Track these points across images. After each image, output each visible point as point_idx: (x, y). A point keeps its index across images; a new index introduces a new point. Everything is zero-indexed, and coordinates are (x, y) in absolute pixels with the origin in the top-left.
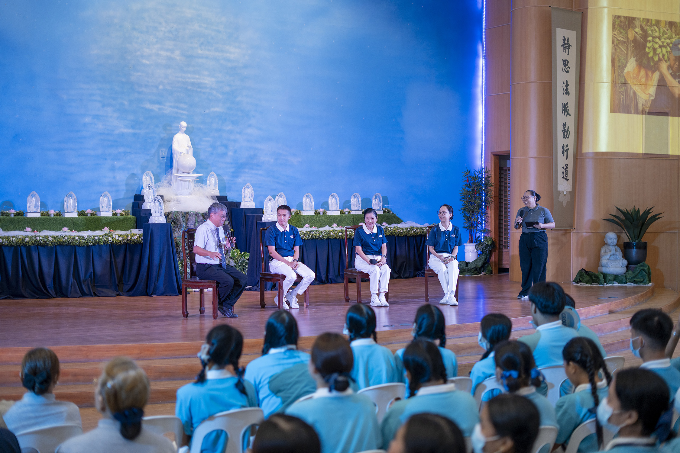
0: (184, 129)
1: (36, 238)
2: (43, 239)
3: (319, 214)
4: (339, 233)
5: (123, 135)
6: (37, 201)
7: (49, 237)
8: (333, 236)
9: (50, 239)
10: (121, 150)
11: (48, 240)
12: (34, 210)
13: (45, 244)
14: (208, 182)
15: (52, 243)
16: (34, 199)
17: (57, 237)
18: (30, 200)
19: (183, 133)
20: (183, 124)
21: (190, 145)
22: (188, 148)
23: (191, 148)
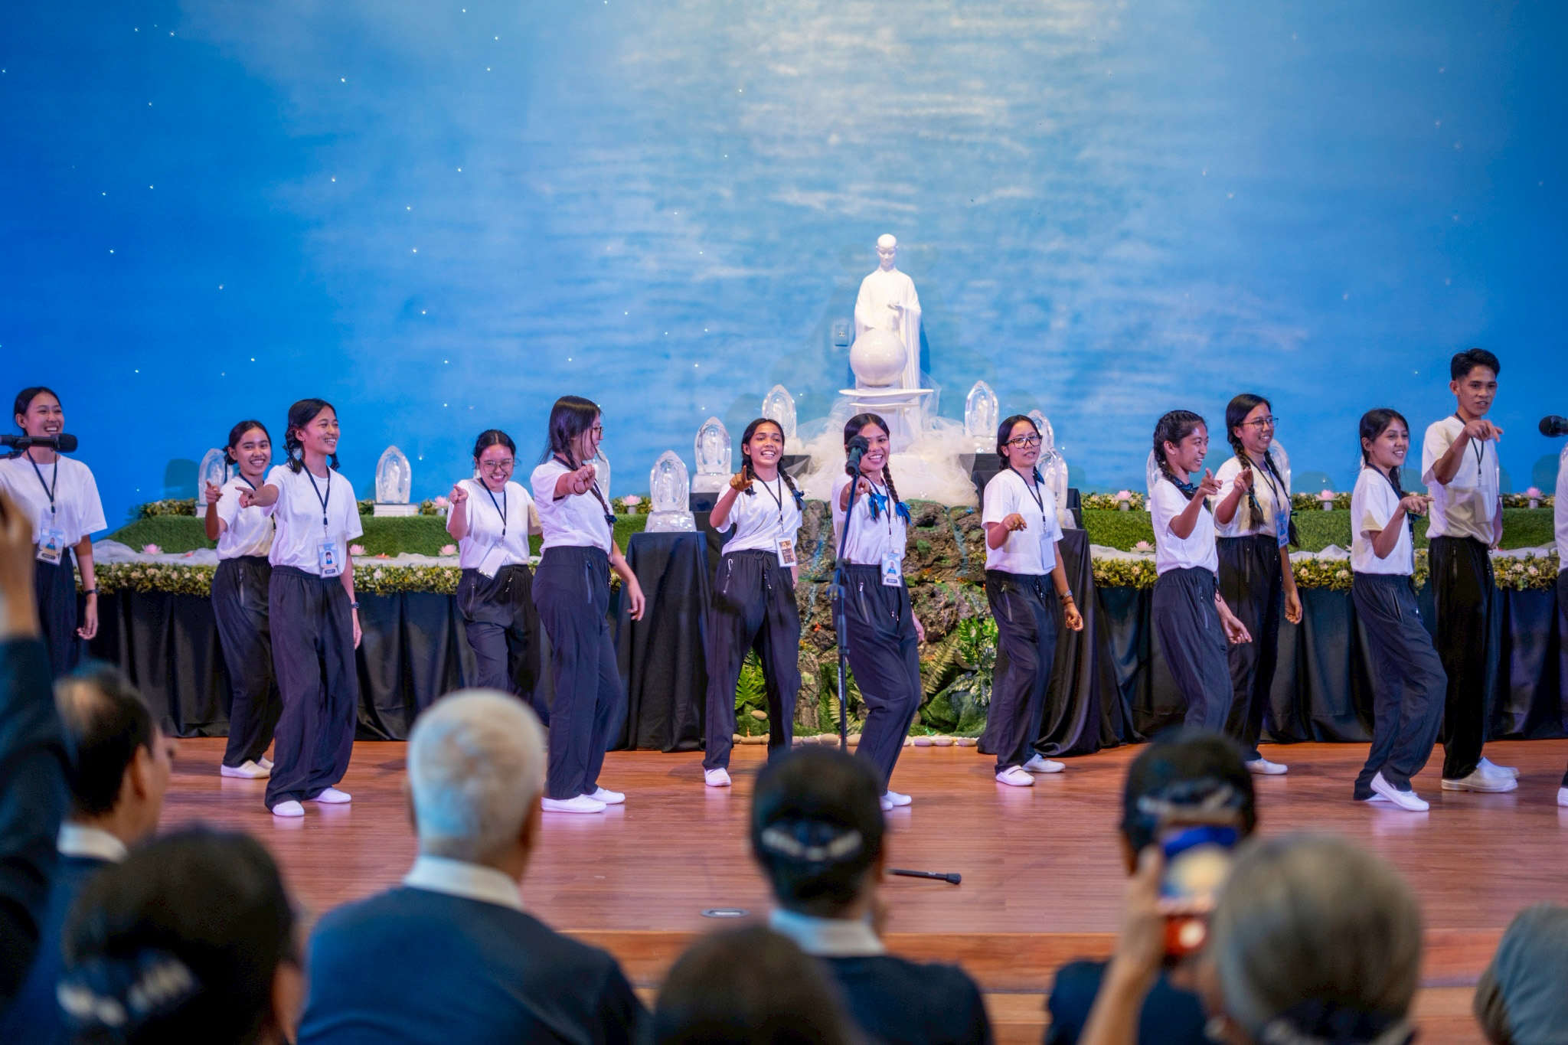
0: (887, 256)
2: (360, 576)
3: (1322, 508)
4: (1335, 571)
6: (403, 474)
7: (374, 571)
8: (1312, 580)
9: (378, 575)
11: (372, 578)
12: (396, 498)
13: (365, 587)
14: (967, 413)
15: (382, 587)
16: (397, 468)
17: (397, 570)
18: (387, 471)
19: (887, 269)
20: (887, 241)
21: (902, 304)
22: (896, 313)
23: (907, 311)
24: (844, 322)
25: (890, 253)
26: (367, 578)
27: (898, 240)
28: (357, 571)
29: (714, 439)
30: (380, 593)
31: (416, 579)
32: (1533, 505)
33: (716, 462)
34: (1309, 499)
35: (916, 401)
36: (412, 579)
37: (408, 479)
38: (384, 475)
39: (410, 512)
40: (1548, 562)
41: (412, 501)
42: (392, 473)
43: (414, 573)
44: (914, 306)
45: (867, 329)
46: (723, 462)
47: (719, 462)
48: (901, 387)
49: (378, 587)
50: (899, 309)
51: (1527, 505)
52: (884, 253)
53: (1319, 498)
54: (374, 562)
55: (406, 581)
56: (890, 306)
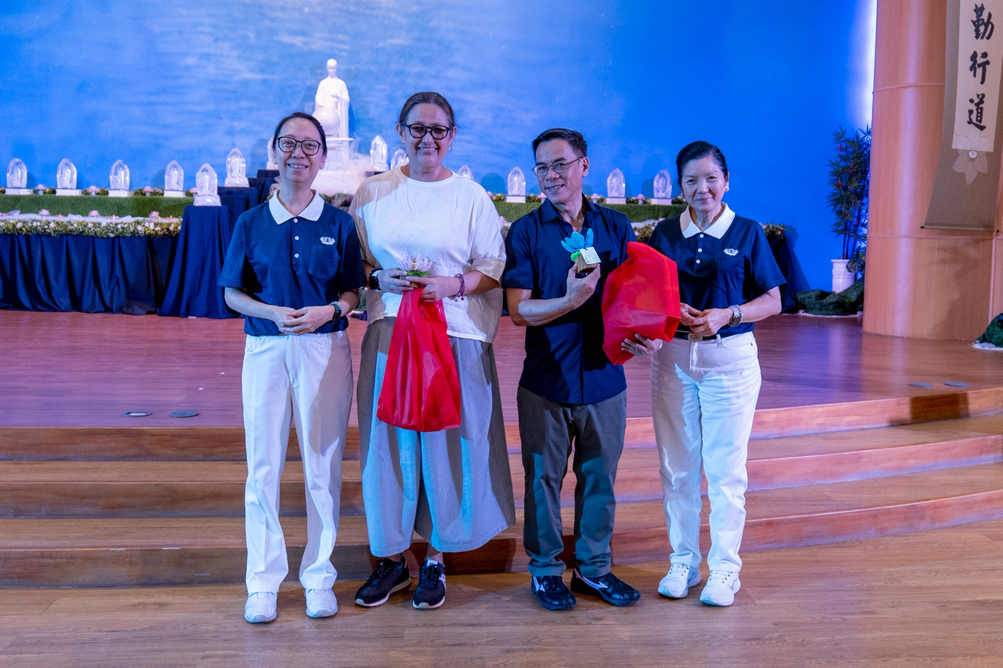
0: (331, 70)
1: (32, 223)
5: (246, 83)
6: (72, 174)
7: (50, 223)
9: (52, 225)
10: (244, 104)
11: (49, 227)
12: (69, 186)
13: (45, 232)
14: (372, 151)
15: (54, 232)
16: (69, 170)
17: (63, 223)
18: (63, 172)
19: (332, 78)
20: (332, 63)
21: (339, 95)
22: (336, 100)
23: (341, 99)
24: (311, 104)
25: (333, 69)
26: (46, 227)
27: (338, 63)
28: (40, 223)
29: (237, 160)
30: (53, 234)
31: (72, 227)
32: (640, 202)
33: (238, 171)
34: (535, 197)
35: (347, 144)
36: (70, 227)
37: (75, 177)
38: (62, 173)
39: (77, 193)
40: (645, 230)
41: (78, 187)
42: (66, 173)
43: (72, 225)
44: (346, 97)
45: (320, 107)
46: (241, 171)
47: (239, 171)
48: (338, 137)
49: (52, 232)
50: (337, 97)
51: (638, 203)
52: (330, 69)
53: (539, 197)
54: (51, 218)
55: (68, 228)
56: (332, 96)
